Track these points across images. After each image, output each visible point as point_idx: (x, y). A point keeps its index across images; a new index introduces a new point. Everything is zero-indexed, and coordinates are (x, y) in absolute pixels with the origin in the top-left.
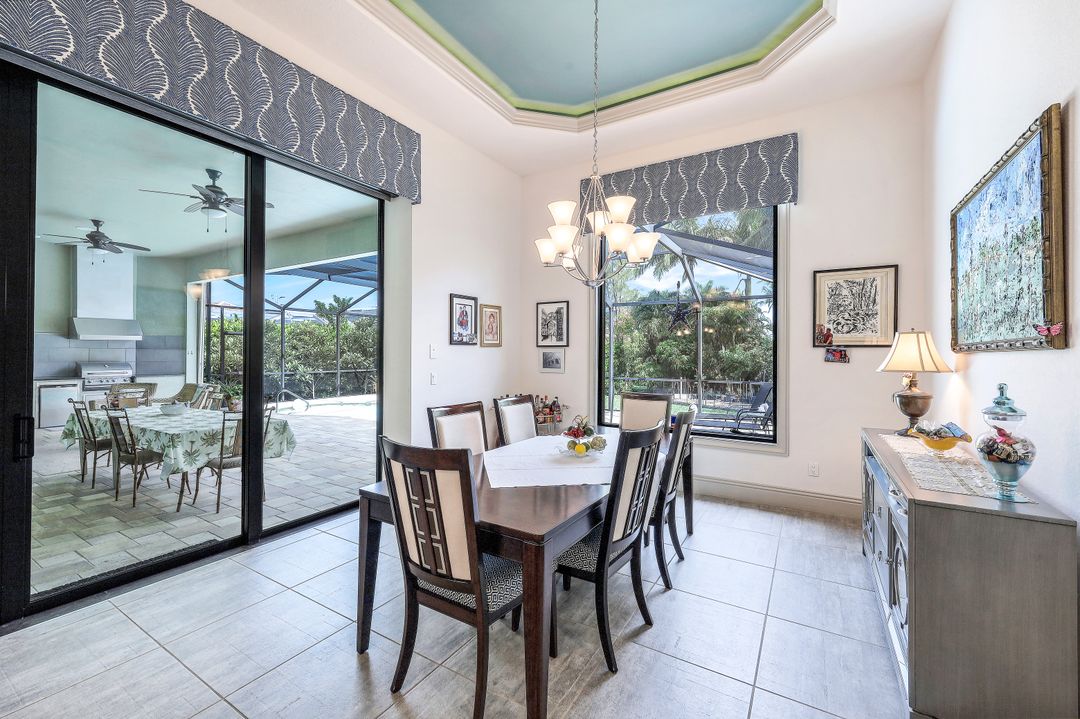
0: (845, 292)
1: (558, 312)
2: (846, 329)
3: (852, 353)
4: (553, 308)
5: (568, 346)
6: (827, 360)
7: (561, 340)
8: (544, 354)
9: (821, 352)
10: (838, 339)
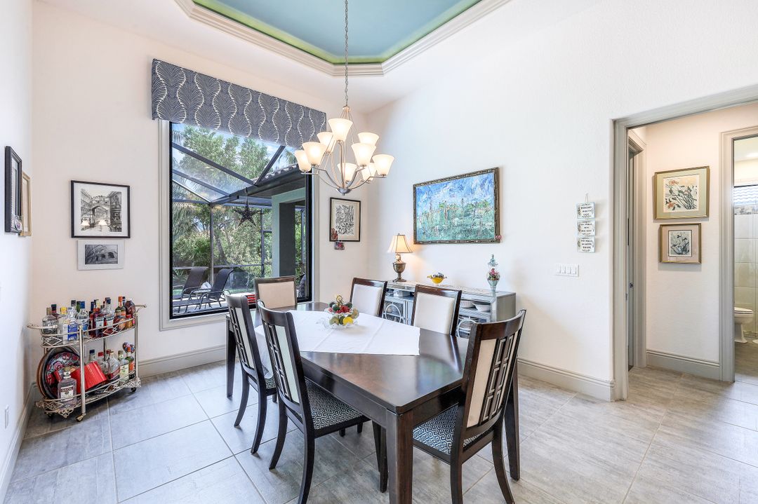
0: (343, 212)
1: (114, 197)
2: (343, 232)
3: (346, 244)
4: (106, 191)
5: (129, 237)
6: (336, 249)
7: (120, 230)
8: (87, 247)
9: (333, 243)
10: (340, 237)
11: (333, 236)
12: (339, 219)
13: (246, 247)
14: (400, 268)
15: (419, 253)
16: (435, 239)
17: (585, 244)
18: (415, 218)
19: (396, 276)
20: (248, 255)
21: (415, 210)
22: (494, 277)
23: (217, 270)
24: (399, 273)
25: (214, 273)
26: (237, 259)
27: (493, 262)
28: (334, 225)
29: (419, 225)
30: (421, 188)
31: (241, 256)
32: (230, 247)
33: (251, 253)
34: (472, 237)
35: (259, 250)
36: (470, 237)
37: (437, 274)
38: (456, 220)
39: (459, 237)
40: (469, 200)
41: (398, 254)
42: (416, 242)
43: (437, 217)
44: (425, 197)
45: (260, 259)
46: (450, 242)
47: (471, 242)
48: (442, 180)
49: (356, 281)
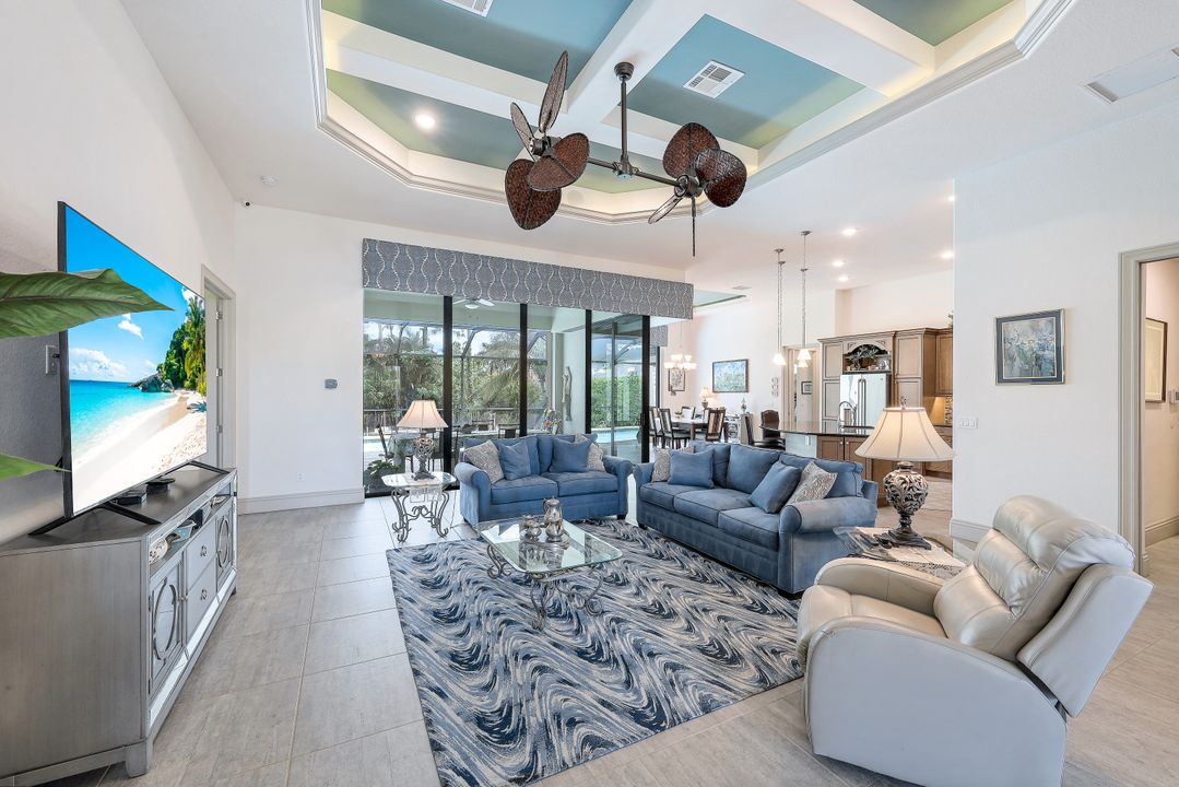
11: (670, 388)
22: (744, 407)
27: (744, 401)
43: (723, 379)
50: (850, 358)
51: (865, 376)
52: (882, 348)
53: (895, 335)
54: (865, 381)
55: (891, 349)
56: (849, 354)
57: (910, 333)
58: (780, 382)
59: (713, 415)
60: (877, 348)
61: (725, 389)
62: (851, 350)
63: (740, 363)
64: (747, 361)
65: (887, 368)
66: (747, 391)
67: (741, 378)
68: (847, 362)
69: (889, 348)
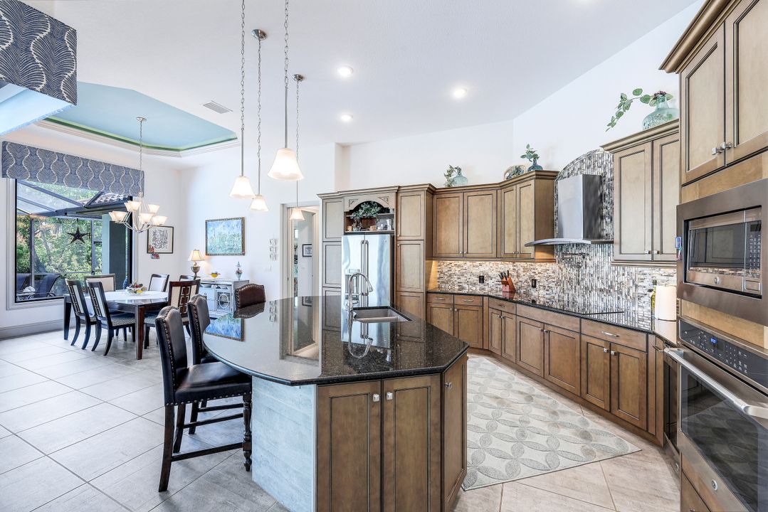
11: (149, 250)
12: (155, 239)
13: (72, 255)
14: (196, 270)
15: (209, 261)
16: (216, 253)
17: (273, 257)
18: (206, 240)
19: (194, 274)
20: (75, 263)
21: (206, 235)
22: (239, 273)
23: (38, 278)
24: (196, 273)
25: (35, 280)
26: (60, 268)
27: (239, 265)
28: (151, 243)
29: (209, 244)
30: (210, 223)
31: (65, 265)
32: (49, 255)
33: (78, 261)
34: (233, 252)
35: (89, 258)
36: (231, 252)
37: (214, 272)
38: (226, 242)
39: (228, 252)
40: (232, 233)
41: (194, 261)
42: (207, 254)
43: (217, 240)
44: (211, 228)
45: (89, 267)
46: (224, 255)
47: (232, 255)
48: (219, 220)
49: (154, 276)
50: (353, 216)
51: (368, 237)
52: (385, 205)
53: (398, 190)
54: (367, 243)
55: (394, 207)
56: (351, 212)
57: (413, 190)
58: (279, 245)
59: (176, 290)
60: (379, 205)
61: (220, 251)
62: (352, 207)
63: (235, 222)
64: (243, 219)
65: (389, 229)
66: (244, 254)
67: (236, 239)
68: (349, 222)
69: (391, 205)
